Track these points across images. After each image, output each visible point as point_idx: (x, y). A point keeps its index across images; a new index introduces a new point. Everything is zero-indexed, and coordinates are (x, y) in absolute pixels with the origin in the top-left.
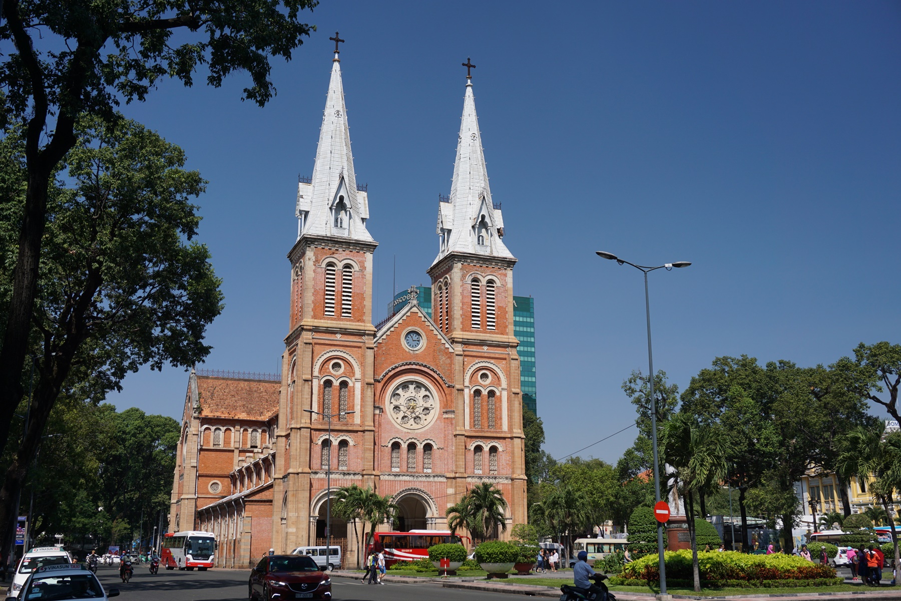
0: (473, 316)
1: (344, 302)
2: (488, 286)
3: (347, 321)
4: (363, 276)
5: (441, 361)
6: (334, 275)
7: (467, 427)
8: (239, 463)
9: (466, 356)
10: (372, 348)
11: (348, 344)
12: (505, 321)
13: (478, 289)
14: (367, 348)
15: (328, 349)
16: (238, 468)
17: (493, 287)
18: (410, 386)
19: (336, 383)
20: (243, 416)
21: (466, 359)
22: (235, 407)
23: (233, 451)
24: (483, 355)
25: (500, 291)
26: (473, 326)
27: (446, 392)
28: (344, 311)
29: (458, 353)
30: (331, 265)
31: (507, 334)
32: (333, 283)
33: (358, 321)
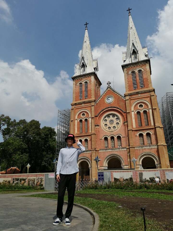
0: (134, 85)
1: (85, 94)
2: (139, 73)
3: (86, 99)
4: (91, 84)
5: (121, 104)
7: (134, 126)
10: (93, 106)
11: (86, 106)
13: (135, 75)
14: (92, 106)
15: (80, 109)
17: (141, 72)
18: (110, 116)
19: (83, 120)
21: (131, 101)
24: (138, 98)
25: (144, 73)
26: (134, 88)
29: (127, 99)
30: (81, 83)
31: (149, 87)
32: (82, 89)
33: (90, 98)
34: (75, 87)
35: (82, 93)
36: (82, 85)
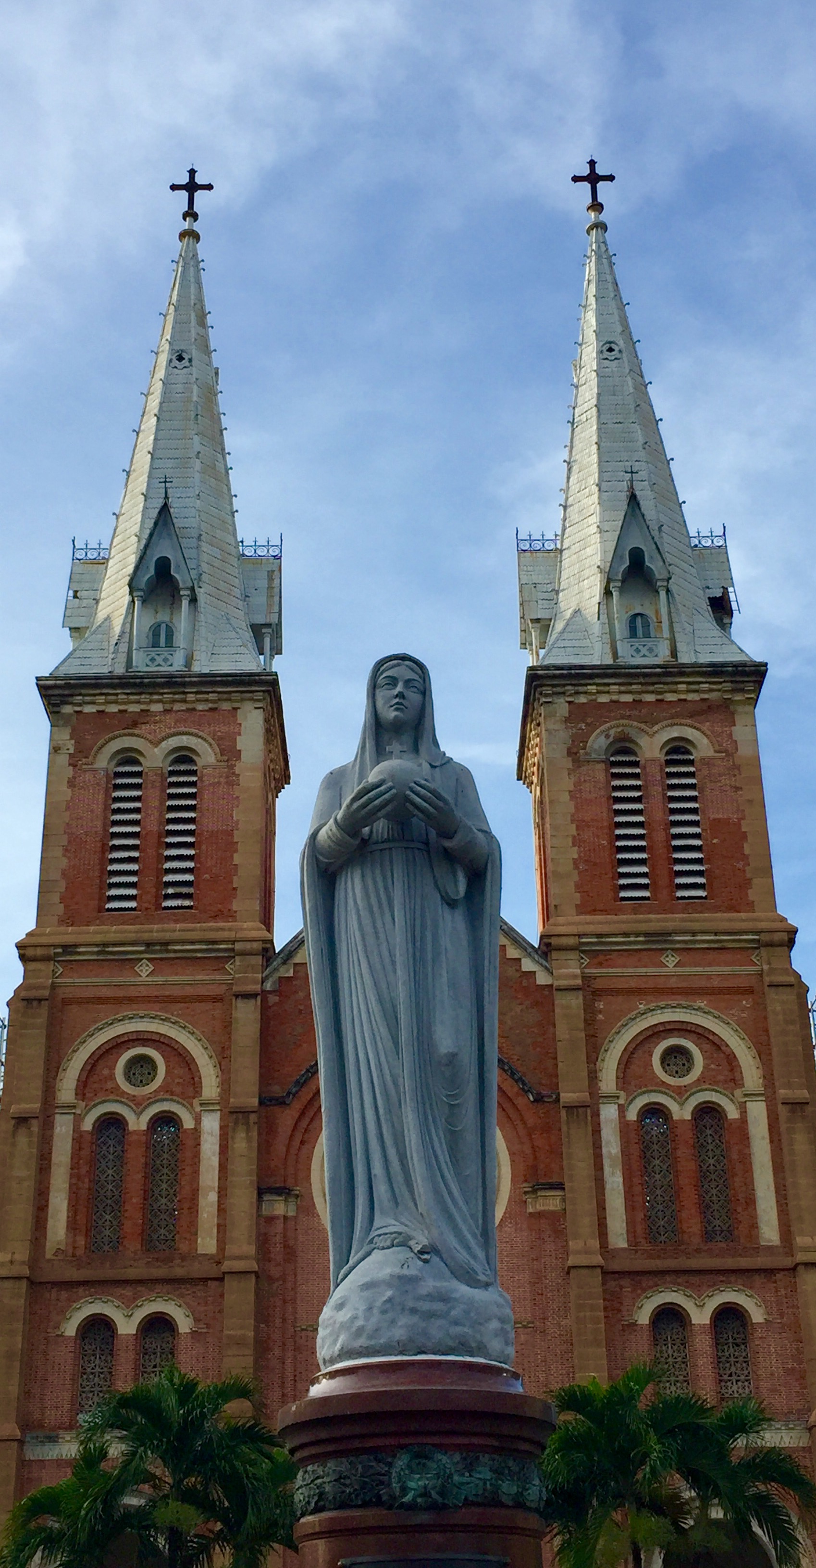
0: (624, 862)
1: (169, 865)
2: (669, 763)
3: (176, 921)
4: (232, 779)
6: (137, 787)
7: (618, 1237)
9: (597, 994)
10: (254, 996)
11: (176, 992)
12: (740, 865)
13: (636, 776)
14: (237, 996)
15: (108, 1013)
17: (691, 763)
19: (138, 1123)
21: (600, 1005)
24: (661, 983)
25: (715, 771)
26: (623, 894)
27: (531, 1122)
28: (170, 891)
29: (563, 983)
30: (129, 757)
31: (750, 906)
32: (137, 811)
33: (215, 917)
34: (71, 783)
35: (134, 848)
36: (138, 774)
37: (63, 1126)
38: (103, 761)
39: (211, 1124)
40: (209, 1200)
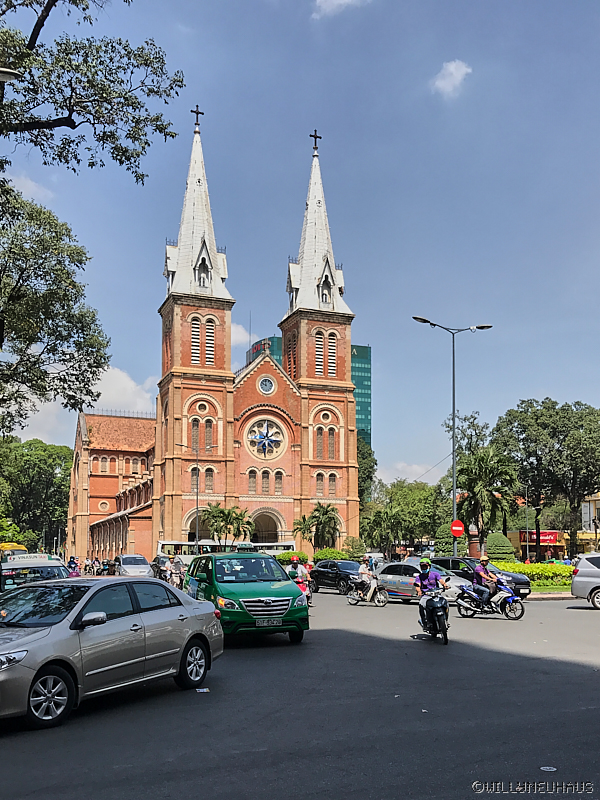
0: (317, 365)
1: (207, 353)
2: (330, 339)
4: (223, 330)
5: (290, 403)
6: (198, 328)
7: (311, 458)
8: (123, 487)
9: (310, 399)
10: (232, 392)
11: (211, 388)
12: (344, 368)
13: (322, 342)
14: (228, 392)
15: (195, 392)
16: (122, 491)
17: (334, 339)
18: (264, 424)
19: (202, 421)
20: (125, 448)
21: (310, 402)
22: (118, 441)
23: (117, 477)
24: (324, 398)
27: (294, 430)
28: (208, 361)
29: (304, 396)
30: (196, 319)
32: (198, 335)
33: (220, 369)
35: (199, 346)
36: (198, 325)
37: (184, 420)
38: (189, 320)
39: (221, 423)
40: (220, 442)
